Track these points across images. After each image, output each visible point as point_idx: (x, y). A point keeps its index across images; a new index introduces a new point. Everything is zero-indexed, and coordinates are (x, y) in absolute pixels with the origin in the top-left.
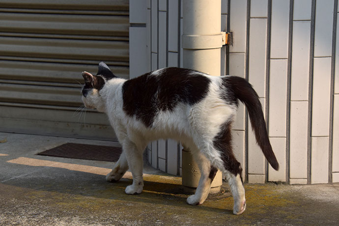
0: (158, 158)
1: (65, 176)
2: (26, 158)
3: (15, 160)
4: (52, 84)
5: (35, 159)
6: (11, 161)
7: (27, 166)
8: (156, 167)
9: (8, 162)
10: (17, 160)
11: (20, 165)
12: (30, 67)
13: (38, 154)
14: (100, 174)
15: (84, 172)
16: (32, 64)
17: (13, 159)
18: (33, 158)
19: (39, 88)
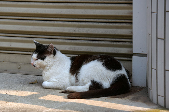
0: (157, 95)
1: (84, 109)
2: (53, 95)
3: (44, 97)
4: (71, 38)
5: (60, 96)
6: (42, 98)
7: (54, 102)
8: (156, 103)
9: (40, 98)
10: (46, 97)
11: (49, 101)
12: (54, 25)
13: (62, 92)
14: (111, 108)
15: (99, 107)
16: (56, 22)
17: (43, 96)
18: (58, 95)
19: (61, 41)
